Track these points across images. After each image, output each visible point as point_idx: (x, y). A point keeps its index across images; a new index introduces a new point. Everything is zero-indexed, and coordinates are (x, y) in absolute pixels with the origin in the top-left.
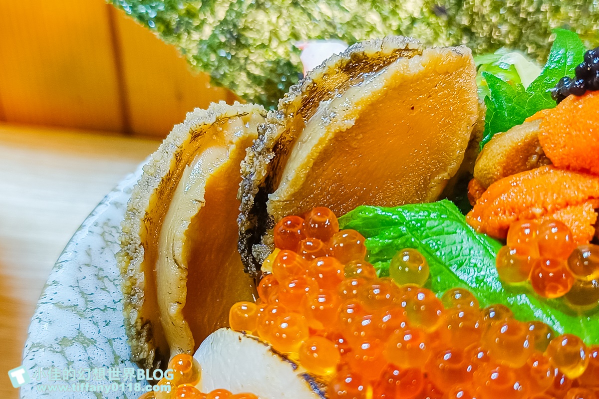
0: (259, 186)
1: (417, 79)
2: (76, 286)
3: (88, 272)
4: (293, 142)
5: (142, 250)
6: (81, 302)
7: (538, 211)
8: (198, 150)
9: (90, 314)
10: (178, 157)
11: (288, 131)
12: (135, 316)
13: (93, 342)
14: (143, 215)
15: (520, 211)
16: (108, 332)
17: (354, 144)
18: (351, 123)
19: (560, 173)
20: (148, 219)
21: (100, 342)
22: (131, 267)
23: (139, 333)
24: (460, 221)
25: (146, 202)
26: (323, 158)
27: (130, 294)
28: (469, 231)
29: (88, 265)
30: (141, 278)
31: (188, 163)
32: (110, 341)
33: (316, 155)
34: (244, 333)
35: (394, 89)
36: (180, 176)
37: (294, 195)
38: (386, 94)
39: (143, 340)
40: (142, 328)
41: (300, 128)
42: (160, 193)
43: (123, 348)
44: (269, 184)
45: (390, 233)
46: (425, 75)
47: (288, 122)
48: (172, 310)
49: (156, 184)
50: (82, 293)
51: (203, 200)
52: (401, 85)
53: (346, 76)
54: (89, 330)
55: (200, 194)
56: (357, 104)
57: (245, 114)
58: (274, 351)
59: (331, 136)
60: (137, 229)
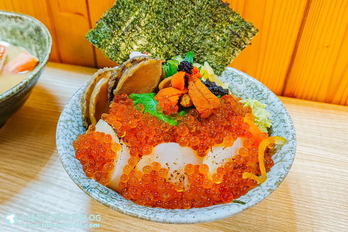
0: (112, 88)
1: (147, 66)
2: (71, 109)
3: (75, 106)
4: (120, 78)
5: (86, 101)
6: (72, 112)
7: (167, 97)
8: (100, 79)
9: (74, 115)
10: (95, 80)
11: (119, 76)
12: (84, 116)
13: (74, 121)
14: (86, 93)
15: (164, 96)
16: (78, 120)
17: (134, 79)
18: (131, 75)
19: (173, 88)
20: (87, 94)
21: (76, 121)
22: (83, 105)
23: (84, 120)
24: (153, 98)
25: (87, 90)
26: (126, 82)
27: (83, 111)
28: (154, 100)
29: (74, 104)
30: (85, 107)
31: (98, 82)
32: (78, 122)
33: (124, 82)
34: (104, 120)
35: (141, 68)
36: (95, 84)
37: (119, 90)
38: (139, 69)
39: (85, 121)
40: (85, 119)
41: (121, 75)
42: (91, 88)
43: (81, 123)
44: (115, 87)
45: (138, 100)
46: (149, 65)
47: (118, 74)
48: (92, 115)
49: (90, 86)
50: (73, 110)
51: (100, 90)
52: (143, 67)
53: (131, 64)
54: (73, 119)
55: (99, 89)
56: (133, 71)
57: (112, 70)
58: (109, 124)
59: (127, 78)
60: (85, 96)
